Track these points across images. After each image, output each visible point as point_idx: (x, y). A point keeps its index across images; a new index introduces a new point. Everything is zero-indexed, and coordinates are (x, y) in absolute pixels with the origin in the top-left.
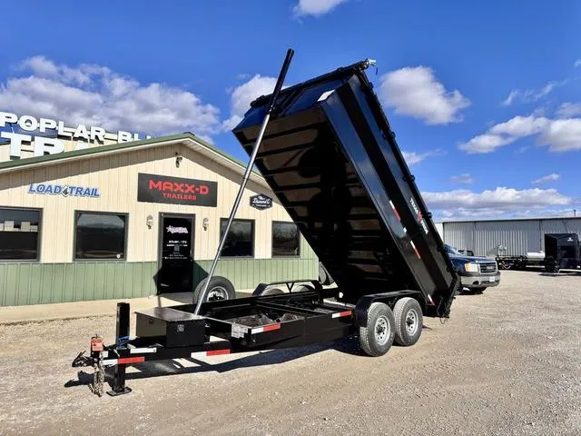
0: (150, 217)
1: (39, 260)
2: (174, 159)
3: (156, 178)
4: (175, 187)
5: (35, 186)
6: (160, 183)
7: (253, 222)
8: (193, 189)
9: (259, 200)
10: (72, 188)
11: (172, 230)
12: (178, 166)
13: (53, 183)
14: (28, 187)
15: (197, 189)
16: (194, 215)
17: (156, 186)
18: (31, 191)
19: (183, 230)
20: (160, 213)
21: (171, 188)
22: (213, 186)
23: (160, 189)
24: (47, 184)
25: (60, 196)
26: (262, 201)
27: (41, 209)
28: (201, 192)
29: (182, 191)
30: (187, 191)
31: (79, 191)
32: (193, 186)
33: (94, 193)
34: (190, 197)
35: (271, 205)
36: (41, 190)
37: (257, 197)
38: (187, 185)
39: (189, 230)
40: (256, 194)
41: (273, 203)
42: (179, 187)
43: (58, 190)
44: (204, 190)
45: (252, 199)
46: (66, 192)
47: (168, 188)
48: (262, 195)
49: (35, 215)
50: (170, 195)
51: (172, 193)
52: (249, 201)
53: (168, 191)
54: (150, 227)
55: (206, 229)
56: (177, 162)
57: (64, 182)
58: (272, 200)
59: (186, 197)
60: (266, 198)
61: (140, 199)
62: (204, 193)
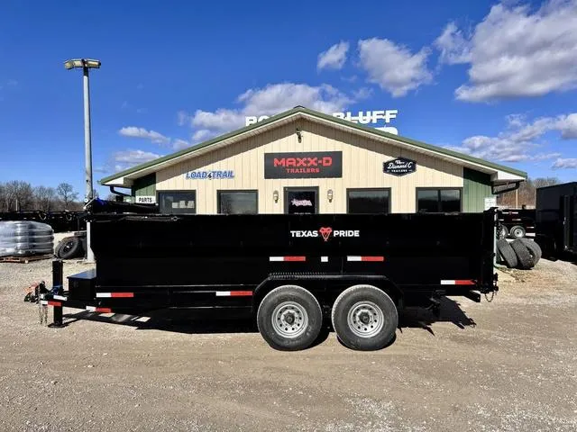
0: (276, 192)
3: (280, 156)
4: (297, 162)
5: (190, 173)
6: (283, 159)
7: (389, 190)
8: (316, 162)
9: (396, 164)
10: (214, 172)
11: (297, 203)
12: (300, 142)
13: (201, 170)
14: (185, 175)
15: (320, 162)
16: (317, 188)
17: (280, 163)
18: (187, 177)
19: (307, 203)
20: (285, 188)
21: (294, 164)
22: (337, 156)
23: (284, 165)
24: (197, 171)
25: (207, 180)
26: (401, 165)
27: (195, 191)
28: (325, 164)
29: (305, 165)
30: (309, 165)
31: (219, 175)
32: (316, 159)
33: (230, 175)
34: (313, 170)
35: (413, 169)
36: (194, 176)
37: (393, 161)
38: (309, 159)
39: (313, 201)
40: (390, 158)
41: (418, 167)
42: (302, 162)
43: (204, 175)
44: (327, 161)
45: (386, 165)
46: (210, 176)
47: (291, 163)
48: (400, 159)
50: (292, 170)
51: (295, 168)
52: (382, 167)
53: (291, 167)
54: (276, 201)
55: (330, 201)
56: (300, 138)
57: (208, 168)
58: (415, 163)
59: (308, 170)
60: (406, 161)
61: (267, 177)
62: (327, 164)
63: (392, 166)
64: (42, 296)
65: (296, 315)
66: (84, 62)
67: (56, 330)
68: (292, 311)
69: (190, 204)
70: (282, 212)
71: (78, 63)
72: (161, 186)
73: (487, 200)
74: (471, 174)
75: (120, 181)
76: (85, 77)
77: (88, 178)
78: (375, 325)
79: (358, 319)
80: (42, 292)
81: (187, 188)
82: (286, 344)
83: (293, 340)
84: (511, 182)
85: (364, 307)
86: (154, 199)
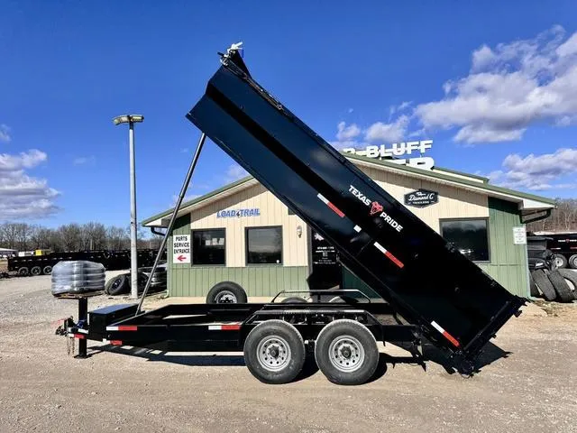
0: (300, 228)
1: (225, 265)
5: (220, 212)
9: (417, 196)
10: (242, 211)
11: (320, 237)
13: (230, 209)
14: (216, 214)
18: (218, 216)
24: (226, 210)
26: (422, 197)
27: (225, 229)
31: (247, 212)
33: (256, 212)
35: (436, 200)
36: (224, 215)
37: (414, 193)
45: (407, 197)
46: (238, 215)
49: (220, 233)
54: (300, 236)
57: (237, 207)
58: (436, 194)
61: (290, 213)
63: (413, 198)
64: (69, 329)
65: (280, 349)
66: (129, 118)
67: (79, 360)
68: (276, 345)
69: (221, 242)
71: (125, 119)
72: (195, 225)
75: (158, 222)
76: (131, 131)
77: (133, 220)
78: (357, 359)
79: (340, 353)
80: (69, 326)
81: (218, 226)
82: (270, 376)
83: (277, 373)
84: (540, 211)
85: (345, 342)
86: (189, 237)
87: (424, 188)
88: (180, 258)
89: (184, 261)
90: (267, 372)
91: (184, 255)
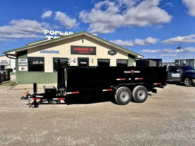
0: (75, 59)
1: (44, 72)
2: (82, 40)
3: (76, 47)
4: (82, 49)
5: (42, 51)
6: (77, 48)
7: (109, 60)
8: (88, 50)
9: (111, 52)
10: (52, 51)
11: (82, 63)
12: (83, 42)
13: (47, 50)
15: (89, 50)
16: (88, 58)
17: (76, 49)
18: (41, 52)
19: (85, 63)
20: (78, 58)
21: (81, 50)
22: (95, 48)
23: (77, 50)
24: (45, 50)
25: (49, 53)
26: (112, 52)
28: (91, 50)
29: (84, 50)
30: (86, 50)
31: (54, 52)
32: (88, 49)
33: (58, 52)
34: (87, 52)
35: (116, 54)
36: (43, 52)
37: (111, 51)
38: (86, 48)
39: (87, 63)
40: (110, 50)
41: (117, 53)
42: (84, 49)
43: (48, 52)
44: (92, 50)
45: (109, 52)
46: (50, 52)
48: (112, 50)
49: (42, 59)
50: (80, 52)
51: (81, 51)
52: (107, 53)
53: (80, 51)
55: (93, 62)
56: (83, 41)
57: (49, 49)
58: (116, 52)
59: (86, 52)
60: (114, 51)
61: (72, 54)
62: (92, 51)
63: (110, 52)
64: (29, 97)
65: (125, 95)
70: (77, 65)
72: (30, 55)
73: (134, 63)
74: (130, 56)
78: (143, 96)
85: (141, 92)
86: (27, 60)
87: (113, 50)
88: (22, 69)
89: (24, 70)
90: (123, 102)
91: (24, 67)
